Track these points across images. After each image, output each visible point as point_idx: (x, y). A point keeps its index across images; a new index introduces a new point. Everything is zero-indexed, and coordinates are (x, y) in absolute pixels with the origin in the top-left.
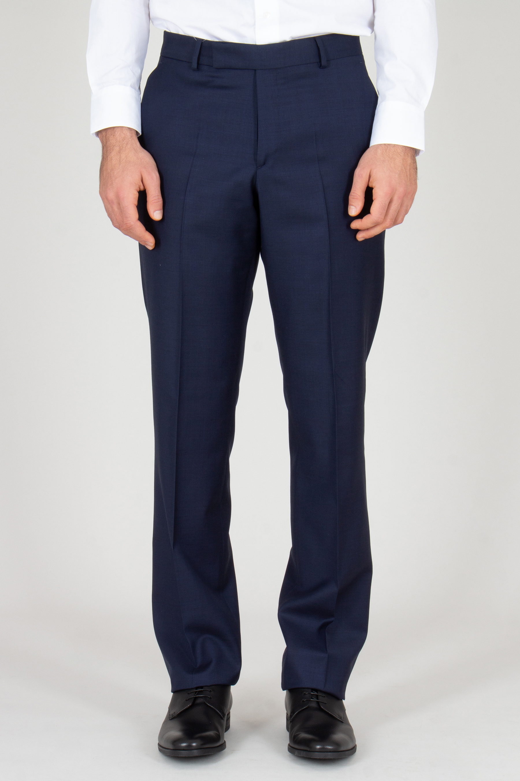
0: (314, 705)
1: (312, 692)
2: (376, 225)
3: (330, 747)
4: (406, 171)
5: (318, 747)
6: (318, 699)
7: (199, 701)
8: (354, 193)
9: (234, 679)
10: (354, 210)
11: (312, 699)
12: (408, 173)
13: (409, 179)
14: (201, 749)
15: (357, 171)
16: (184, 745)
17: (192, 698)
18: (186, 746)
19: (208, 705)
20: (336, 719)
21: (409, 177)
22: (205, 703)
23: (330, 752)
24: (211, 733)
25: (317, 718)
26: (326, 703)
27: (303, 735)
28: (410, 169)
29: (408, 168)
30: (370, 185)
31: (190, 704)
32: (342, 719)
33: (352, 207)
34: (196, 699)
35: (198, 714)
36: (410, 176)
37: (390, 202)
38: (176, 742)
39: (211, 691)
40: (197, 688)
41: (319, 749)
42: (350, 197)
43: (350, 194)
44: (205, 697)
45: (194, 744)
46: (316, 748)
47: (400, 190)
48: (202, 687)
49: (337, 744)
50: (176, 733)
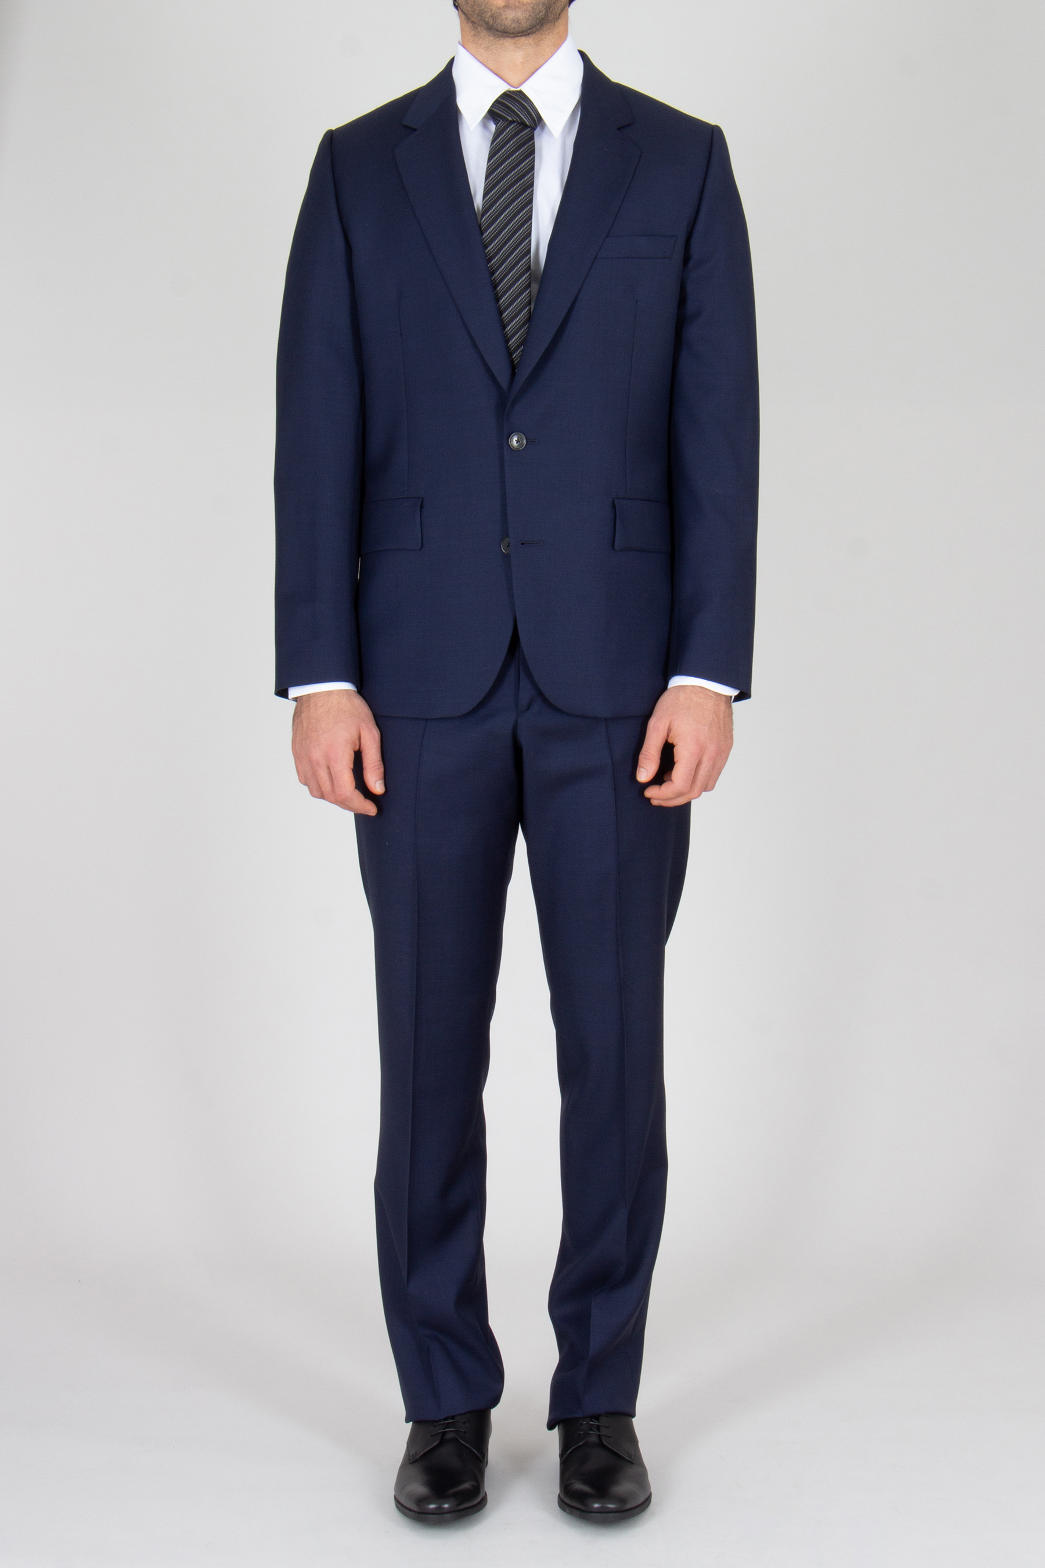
0: (593, 1439)
1: (593, 1421)
2: (680, 795)
3: (611, 1506)
4: (719, 721)
5: (596, 1505)
6: (599, 1431)
7: (449, 1436)
8: (646, 751)
9: (495, 1401)
10: (644, 775)
11: (590, 1432)
12: (722, 723)
13: (722, 732)
14: (456, 1511)
15: (653, 723)
16: (432, 1506)
17: (440, 1433)
18: (435, 1508)
19: (461, 1443)
20: (624, 1459)
21: (722, 729)
22: (457, 1439)
23: (612, 1512)
24: (466, 1486)
25: (597, 1459)
26: (610, 1437)
27: (579, 1486)
28: (724, 718)
29: (722, 716)
30: (670, 741)
31: (438, 1442)
32: (633, 1457)
33: (642, 770)
34: (444, 1433)
35: (448, 1455)
36: (724, 727)
37: (699, 765)
38: (421, 1501)
39: (465, 1422)
40: (446, 1419)
41: (598, 1508)
42: (641, 757)
43: (641, 752)
44: (456, 1432)
45: (446, 1506)
46: (593, 1508)
47: (711, 749)
48: (453, 1417)
49: (622, 1500)
50: (419, 1489)
